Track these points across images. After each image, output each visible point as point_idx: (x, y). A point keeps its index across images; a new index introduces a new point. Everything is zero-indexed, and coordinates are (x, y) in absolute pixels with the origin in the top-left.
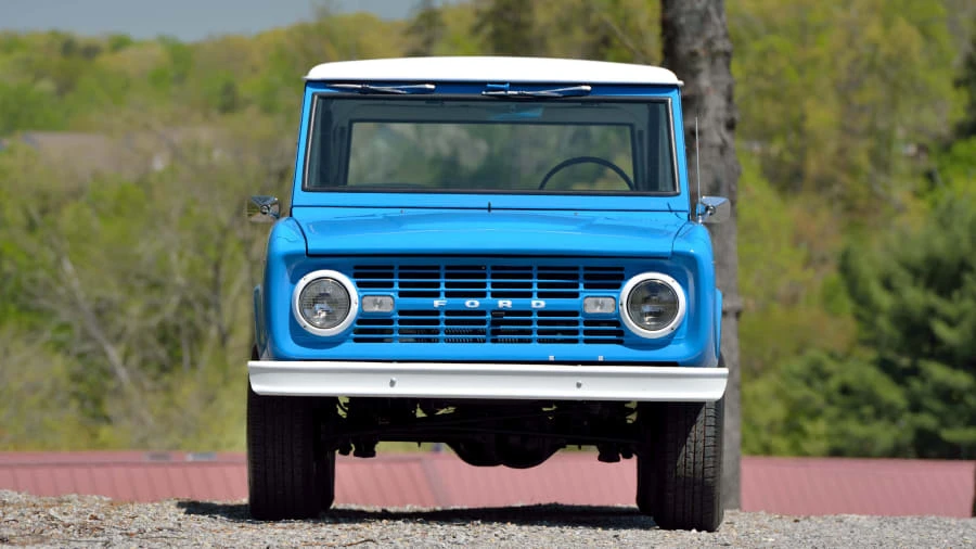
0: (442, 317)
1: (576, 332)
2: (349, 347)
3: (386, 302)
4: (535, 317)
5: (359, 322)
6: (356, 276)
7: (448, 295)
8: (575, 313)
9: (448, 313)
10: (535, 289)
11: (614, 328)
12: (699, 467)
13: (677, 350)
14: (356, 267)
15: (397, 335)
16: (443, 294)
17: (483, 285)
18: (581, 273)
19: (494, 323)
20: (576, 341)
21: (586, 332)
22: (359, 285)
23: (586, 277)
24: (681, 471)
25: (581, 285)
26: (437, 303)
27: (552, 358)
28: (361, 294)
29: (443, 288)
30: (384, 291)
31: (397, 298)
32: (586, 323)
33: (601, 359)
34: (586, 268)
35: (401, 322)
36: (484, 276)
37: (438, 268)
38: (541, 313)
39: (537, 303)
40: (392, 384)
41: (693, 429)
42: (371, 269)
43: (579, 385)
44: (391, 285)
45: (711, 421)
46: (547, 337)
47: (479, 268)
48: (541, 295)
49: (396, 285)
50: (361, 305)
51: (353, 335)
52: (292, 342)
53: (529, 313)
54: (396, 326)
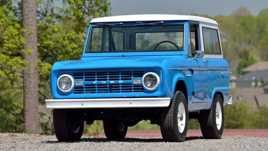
0: (96, 86)
1: (131, 89)
2: (73, 95)
3: (82, 82)
4: (120, 85)
5: (75, 88)
6: (74, 76)
7: (98, 80)
8: (131, 84)
9: (98, 85)
10: (120, 78)
11: (141, 88)
12: (170, 125)
13: (158, 93)
14: (74, 73)
15: (85, 91)
16: (96, 80)
17: (107, 77)
18: (132, 73)
19: (110, 87)
20: (131, 92)
21: (134, 89)
22: (75, 78)
23: (134, 74)
24: (165, 126)
25: (132, 76)
26: (94, 82)
27: (125, 96)
28: (75, 81)
29: (96, 78)
30: (81, 79)
31: (84, 81)
32: (134, 87)
33: (138, 96)
34: (134, 72)
35: (86, 88)
36: (107, 75)
37: (95, 73)
38: (122, 84)
39: (121, 82)
40: (82, 104)
41: (167, 114)
42: (77, 74)
43: (131, 103)
44: (83, 78)
45: (173, 112)
46: (124, 91)
47: (106, 72)
48: (122, 79)
49: (84, 78)
50: (75, 83)
51: (73, 92)
52: (57, 94)
53: (119, 84)
54: (84, 89)
